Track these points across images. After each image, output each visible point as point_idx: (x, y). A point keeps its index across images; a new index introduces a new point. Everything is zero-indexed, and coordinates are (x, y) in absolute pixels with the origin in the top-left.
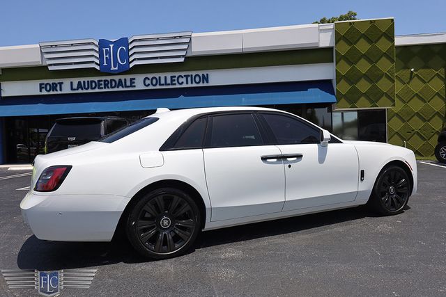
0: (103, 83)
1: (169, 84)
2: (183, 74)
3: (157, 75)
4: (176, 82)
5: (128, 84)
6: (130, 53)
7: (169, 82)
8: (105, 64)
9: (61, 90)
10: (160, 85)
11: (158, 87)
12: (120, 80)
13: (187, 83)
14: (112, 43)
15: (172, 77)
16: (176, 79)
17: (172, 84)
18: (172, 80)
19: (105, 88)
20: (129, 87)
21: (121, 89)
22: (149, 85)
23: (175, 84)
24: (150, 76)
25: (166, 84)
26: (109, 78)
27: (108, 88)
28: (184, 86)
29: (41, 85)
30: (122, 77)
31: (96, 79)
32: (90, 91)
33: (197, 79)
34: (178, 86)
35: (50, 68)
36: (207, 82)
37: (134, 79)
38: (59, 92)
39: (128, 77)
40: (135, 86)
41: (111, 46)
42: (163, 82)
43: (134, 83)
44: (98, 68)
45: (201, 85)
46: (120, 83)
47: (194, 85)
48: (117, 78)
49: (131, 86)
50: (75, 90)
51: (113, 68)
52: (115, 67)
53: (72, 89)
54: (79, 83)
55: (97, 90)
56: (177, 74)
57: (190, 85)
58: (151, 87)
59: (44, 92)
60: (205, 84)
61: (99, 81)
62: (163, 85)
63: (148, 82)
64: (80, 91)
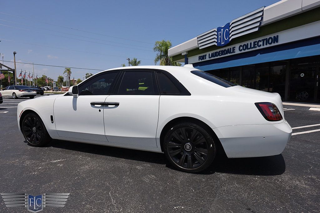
0: (221, 52)
1: (253, 48)
2: (261, 39)
3: (246, 43)
4: (256, 46)
5: (232, 51)
6: (230, 32)
7: (252, 46)
8: (219, 41)
9: (205, 59)
10: (248, 49)
11: (247, 51)
12: (228, 49)
13: (263, 45)
14: (222, 28)
15: (254, 42)
16: (256, 43)
17: (254, 47)
18: (254, 45)
19: (221, 55)
20: (232, 53)
21: (229, 55)
22: (242, 50)
23: (256, 47)
24: (242, 44)
25: (251, 48)
26: (223, 49)
27: (223, 55)
28: (262, 47)
29: (199, 57)
30: (229, 47)
31: (218, 50)
32: (216, 58)
33: (270, 41)
34: (258, 48)
35: (200, 48)
36: (277, 42)
37: (235, 47)
38: (205, 60)
39: (231, 47)
40: (235, 52)
41: (222, 30)
42: (249, 47)
43: (234, 50)
44: (216, 44)
45: (273, 45)
46: (228, 51)
47: (268, 46)
48: (226, 48)
49: (234, 52)
50: (210, 58)
51: (222, 43)
52: (223, 42)
53: (209, 58)
54: (212, 53)
55: (219, 57)
56: (257, 40)
57: (265, 46)
58: (243, 51)
59: (200, 61)
60: (276, 44)
61: (219, 51)
62: (249, 49)
63: (241, 48)
64: (212, 58)
